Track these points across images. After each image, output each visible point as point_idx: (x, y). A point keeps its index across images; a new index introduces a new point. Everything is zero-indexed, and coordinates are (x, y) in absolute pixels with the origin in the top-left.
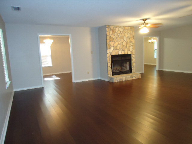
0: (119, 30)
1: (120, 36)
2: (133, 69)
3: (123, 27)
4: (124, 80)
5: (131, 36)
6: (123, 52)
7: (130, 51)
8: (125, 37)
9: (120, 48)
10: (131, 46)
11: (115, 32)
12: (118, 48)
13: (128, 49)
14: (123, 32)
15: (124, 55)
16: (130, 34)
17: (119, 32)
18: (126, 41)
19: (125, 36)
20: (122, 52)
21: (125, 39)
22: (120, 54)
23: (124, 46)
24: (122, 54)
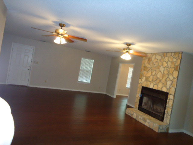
0: (155, 58)
1: (155, 66)
2: (167, 118)
3: (162, 54)
4: (134, 117)
5: (173, 66)
6: (156, 86)
7: (166, 87)
8: (162, 67)
9: (152, 80)
10: (170, 80)
11: (151, 60)
12: (150, 79)
13: (163, 84)
14: (160, 60)
15: (157, 90)
16: (172, 62)
17: (156, 60)
18: (162, 72)
19: (162, 65)
20: (154, 86)
21: (162, 69)
22: (151, 87)
23: (158, 78)
24: (154, 88)
